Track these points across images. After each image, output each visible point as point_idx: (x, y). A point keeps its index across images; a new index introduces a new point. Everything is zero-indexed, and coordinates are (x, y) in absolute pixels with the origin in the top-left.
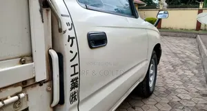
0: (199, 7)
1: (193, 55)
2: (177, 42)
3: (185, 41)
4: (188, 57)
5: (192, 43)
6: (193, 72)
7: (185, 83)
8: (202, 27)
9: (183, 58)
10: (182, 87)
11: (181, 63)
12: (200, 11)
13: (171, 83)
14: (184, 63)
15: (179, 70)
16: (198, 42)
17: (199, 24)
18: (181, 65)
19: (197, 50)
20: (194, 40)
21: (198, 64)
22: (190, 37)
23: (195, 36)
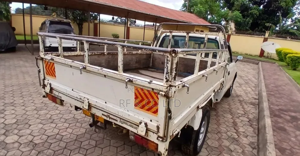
0: (264, 35)
1: (253, 79)
2: (242, 66)
3: (248, 67)
4: (249, 79)
5: (253, 69)
6: (251, 89)
7: (246, 93)
8: (265, 54)
9: (246, 80)
10: (245, 95)
11: (245, 83)
12: (265, 40)
13: (239, 93)
14: (247, 83)
15: (243, 87)
16: (259, 68)
17: (262, 52)
18: (244, 84)
19: (257, 75)
20: (256, 66)
21: (255, 85)
22: (253, 63)
23: (257, 62)
